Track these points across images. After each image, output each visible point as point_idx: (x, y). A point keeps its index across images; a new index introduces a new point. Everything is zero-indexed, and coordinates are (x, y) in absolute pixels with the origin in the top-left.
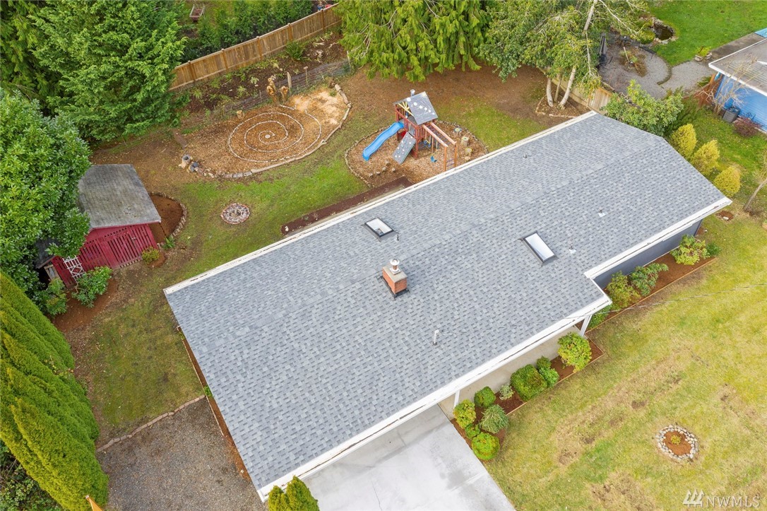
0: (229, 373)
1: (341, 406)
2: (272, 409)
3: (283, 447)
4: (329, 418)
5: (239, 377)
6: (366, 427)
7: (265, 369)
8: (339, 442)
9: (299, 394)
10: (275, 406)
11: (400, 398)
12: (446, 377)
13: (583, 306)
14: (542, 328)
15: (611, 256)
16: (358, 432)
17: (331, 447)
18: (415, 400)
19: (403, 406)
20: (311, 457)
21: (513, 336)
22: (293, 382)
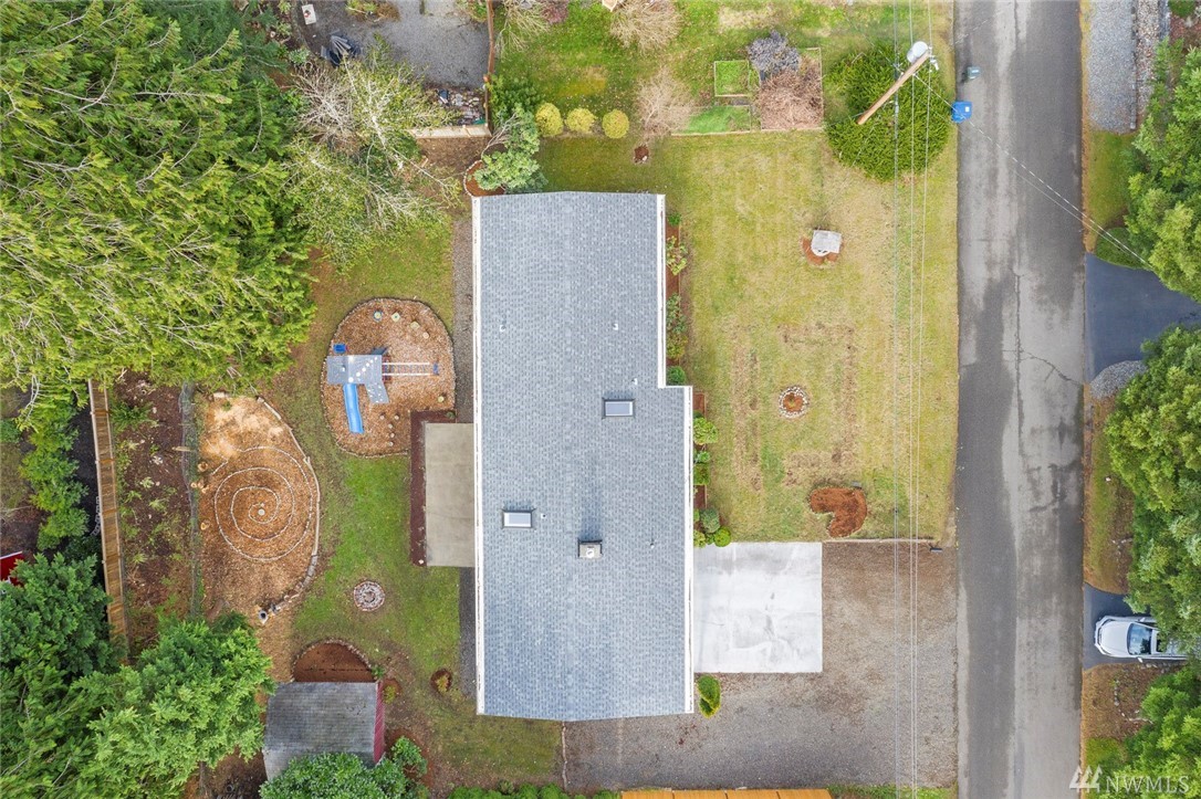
0: (598, 702)
1: (661, 635)
2: (639, 683)
3: (667, 686)
4: (664, 647)
5: (604, 696)
6: (683, 626)
7: (608, 676)
8: (683, 649)
9: (638, 661)
10: (637, 680)
11: (677, 593)
12: (679, 552)
13: (682, 411)
14: (682, 456)
15: (656, 352)
16: (683, 633)
17: (683, 655)
18: (683, 583)
19: (683, 594)
20: (683, 671)
21: (676, 483)
22: (627, 660)
